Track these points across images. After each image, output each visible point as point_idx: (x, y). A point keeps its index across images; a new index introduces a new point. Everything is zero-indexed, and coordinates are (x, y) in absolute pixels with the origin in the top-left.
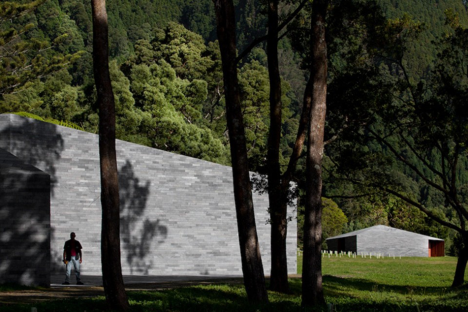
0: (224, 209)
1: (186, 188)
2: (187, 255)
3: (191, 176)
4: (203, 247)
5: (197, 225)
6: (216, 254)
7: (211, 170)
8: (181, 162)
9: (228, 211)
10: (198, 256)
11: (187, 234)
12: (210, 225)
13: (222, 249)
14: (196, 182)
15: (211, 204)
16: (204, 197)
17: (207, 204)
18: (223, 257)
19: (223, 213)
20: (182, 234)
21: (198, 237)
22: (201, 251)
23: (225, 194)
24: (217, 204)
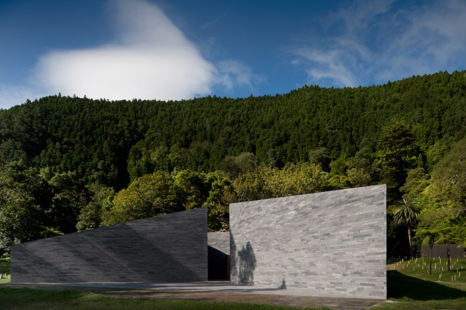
0: (313, 233)
1: (289, 222)
2: (290, 274)
3: (292, 211)
4: (299, 267)
5: (296, 250)
6: (308, 273)
7: (304, 201)
8: (287, 202)
9: (316, 234)
10: (296, 274)
11: (290, 257)
12: (303, 249)
13: (312, 270)
14: (295, 215)
15: (304, 231)
16: (300, 226)
17: (302, 231)
18: (312, 276)
19: (312, 237)
20: (287, 257)
21: (297, 260)
22: (299, 271)
23: (314, 219)
24: (308, 230)
